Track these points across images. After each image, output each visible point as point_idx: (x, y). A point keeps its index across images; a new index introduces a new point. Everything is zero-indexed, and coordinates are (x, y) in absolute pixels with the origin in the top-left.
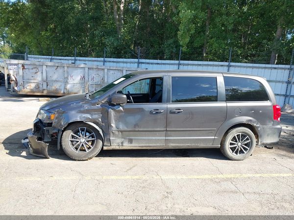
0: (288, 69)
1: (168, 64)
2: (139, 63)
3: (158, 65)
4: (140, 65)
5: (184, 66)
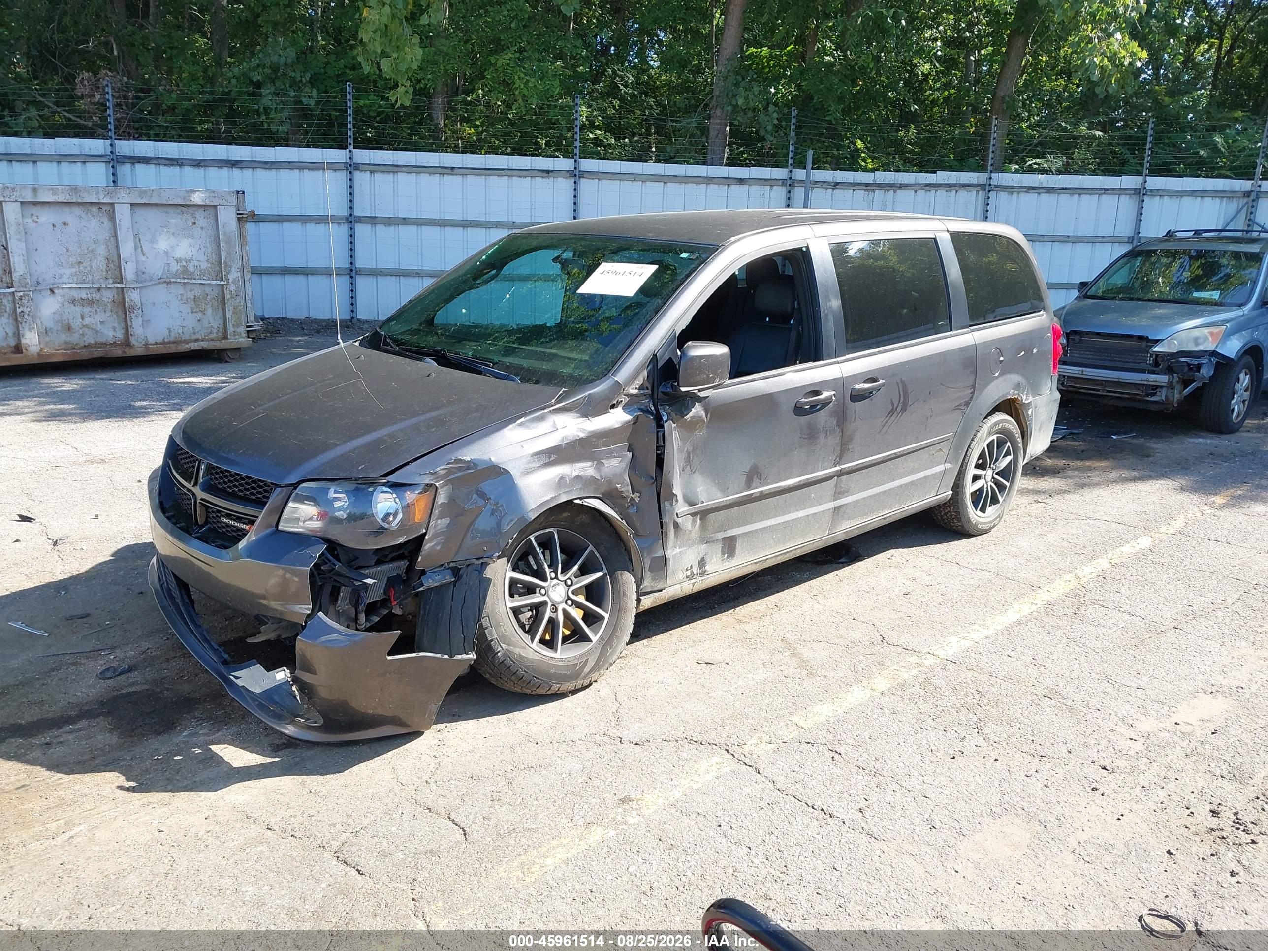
0: (783, 182)
1: (290, 165)
2: (115, 161)
3: (236, 172)
4: (125, 170)
5: (378, 177)
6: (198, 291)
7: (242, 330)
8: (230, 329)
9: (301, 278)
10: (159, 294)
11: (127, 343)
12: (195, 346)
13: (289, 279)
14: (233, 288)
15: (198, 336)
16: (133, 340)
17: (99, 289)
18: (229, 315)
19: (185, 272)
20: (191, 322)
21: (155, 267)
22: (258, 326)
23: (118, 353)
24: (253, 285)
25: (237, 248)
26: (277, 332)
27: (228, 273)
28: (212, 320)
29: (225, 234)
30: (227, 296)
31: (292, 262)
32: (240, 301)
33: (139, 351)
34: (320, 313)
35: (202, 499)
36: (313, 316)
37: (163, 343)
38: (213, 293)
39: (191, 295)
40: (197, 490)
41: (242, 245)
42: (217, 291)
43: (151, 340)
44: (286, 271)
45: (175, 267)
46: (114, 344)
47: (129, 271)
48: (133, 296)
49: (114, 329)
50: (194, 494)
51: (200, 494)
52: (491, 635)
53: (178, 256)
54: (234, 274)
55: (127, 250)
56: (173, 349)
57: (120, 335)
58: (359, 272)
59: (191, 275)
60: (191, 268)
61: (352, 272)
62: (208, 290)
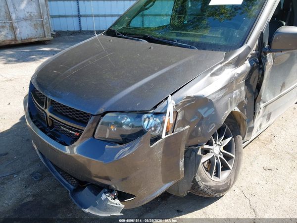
6: (35, 22)
7: (50, 34)
8: (46, 34)
9: (64, 18)
10: (24, 24)
11: (15, 40)
12: (37, 40)
13: (61, 18)
14: (45, 21)
15: (37, 37)
16: (17, 39)
17: (5, 23)
18: (45, 30)
19: (31, 16)
20: (34, 32)
21: (21, 15)
22: (54, 33)
23: (13, 43)
24: (51, 20)
25: (45, 8)
26: (60, 35)
27: (43, 16)
28: (40, 31)
29: (41, 3)
30: (44, 24)
31: (61, 14)
32: (48, 25)
33: (20, 42)
34: (71, 29)
35: (50, 116)
36: (69, 30)
37: (27, 39)
38: (39, 23)
39: (33, 24)
40: (47, 111)
41: (47, 7)
42: (41, 22)
43: (23, 38)
44: (60, 16)
45: (27, 15)
46: (12, 40)
47: (14, 16)
48: (15, 25)
49: (11, 35)
50: (45, 113)
51: (49, 114)
52: (198, 179)
53: (27, 11)
54: (45, 17)
55: (11, 9)
56: (29, 41)
57: (13, 37)
58: (81, 16)
59: (32, 17)
60: (32, 15)
61: (79, 16)
62: (38, 22)
